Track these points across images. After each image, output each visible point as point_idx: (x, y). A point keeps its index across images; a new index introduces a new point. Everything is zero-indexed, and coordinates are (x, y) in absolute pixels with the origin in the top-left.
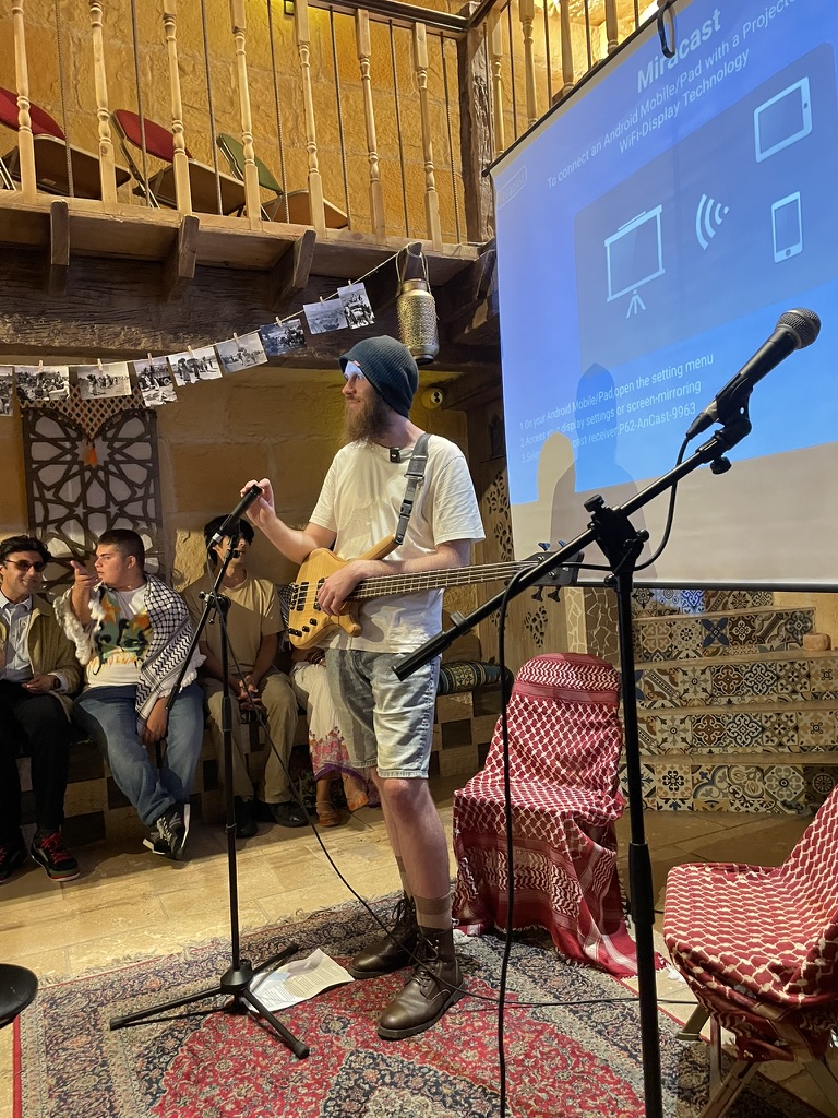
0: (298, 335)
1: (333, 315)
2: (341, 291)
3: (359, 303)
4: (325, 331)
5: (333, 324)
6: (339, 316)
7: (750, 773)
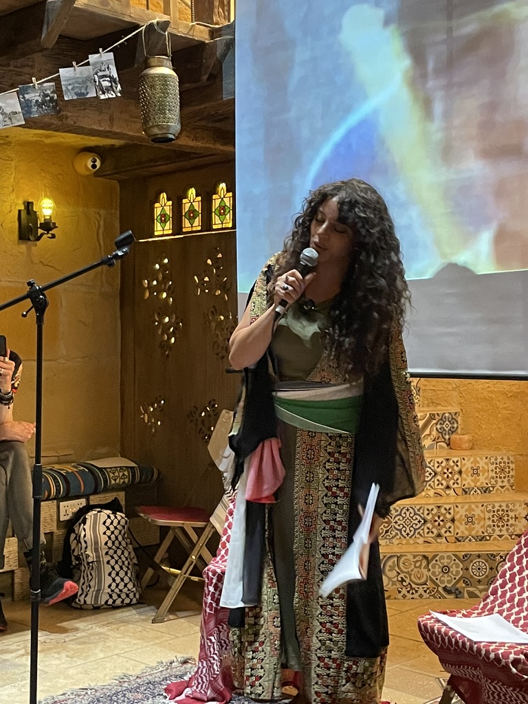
0: (52, 98)
1: (84, 82)
2: (92, 58)
3: (107, 73)
4: (75, 97)
5: (83, 91)
6: (89, 83)
7: (417, 561)
